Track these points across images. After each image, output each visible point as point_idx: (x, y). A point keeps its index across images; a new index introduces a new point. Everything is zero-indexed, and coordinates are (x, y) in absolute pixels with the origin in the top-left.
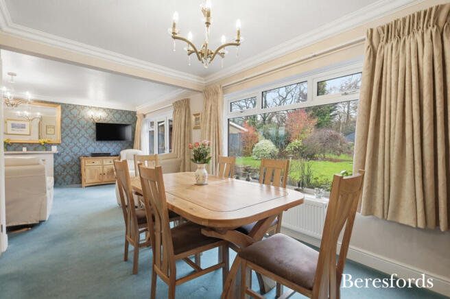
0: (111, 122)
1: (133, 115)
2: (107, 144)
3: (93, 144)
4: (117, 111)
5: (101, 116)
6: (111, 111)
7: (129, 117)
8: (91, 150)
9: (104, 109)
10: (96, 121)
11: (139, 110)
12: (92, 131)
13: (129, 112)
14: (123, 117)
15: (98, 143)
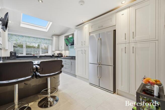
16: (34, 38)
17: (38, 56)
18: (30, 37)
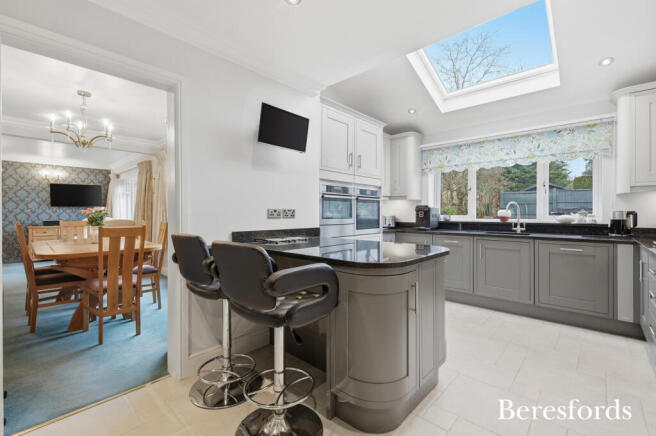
0: (74, 183)
1: (106, 174)
2: (68, 211)
3: (48, 211)
4: (83, 170)
5: (60, 176)
6: (74, 169)
7: (101, 177)
8: (45, 217)
9: (64, 168)
10: (52, 182)
11: (114, 168)
12: (46, 195)
13: (101, 171)
14: (92, 177)
15: (55, 208)
16: (499, 140)
17: (516, 225)
18: (483, 142)
